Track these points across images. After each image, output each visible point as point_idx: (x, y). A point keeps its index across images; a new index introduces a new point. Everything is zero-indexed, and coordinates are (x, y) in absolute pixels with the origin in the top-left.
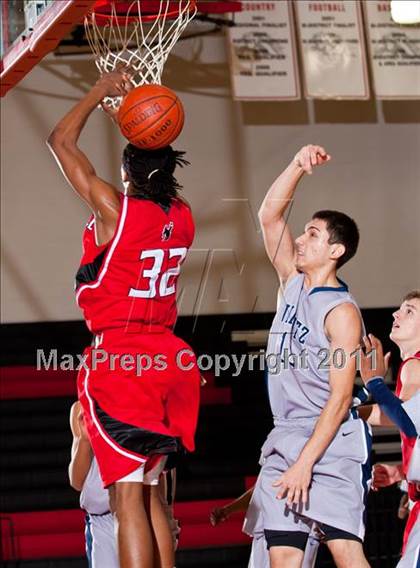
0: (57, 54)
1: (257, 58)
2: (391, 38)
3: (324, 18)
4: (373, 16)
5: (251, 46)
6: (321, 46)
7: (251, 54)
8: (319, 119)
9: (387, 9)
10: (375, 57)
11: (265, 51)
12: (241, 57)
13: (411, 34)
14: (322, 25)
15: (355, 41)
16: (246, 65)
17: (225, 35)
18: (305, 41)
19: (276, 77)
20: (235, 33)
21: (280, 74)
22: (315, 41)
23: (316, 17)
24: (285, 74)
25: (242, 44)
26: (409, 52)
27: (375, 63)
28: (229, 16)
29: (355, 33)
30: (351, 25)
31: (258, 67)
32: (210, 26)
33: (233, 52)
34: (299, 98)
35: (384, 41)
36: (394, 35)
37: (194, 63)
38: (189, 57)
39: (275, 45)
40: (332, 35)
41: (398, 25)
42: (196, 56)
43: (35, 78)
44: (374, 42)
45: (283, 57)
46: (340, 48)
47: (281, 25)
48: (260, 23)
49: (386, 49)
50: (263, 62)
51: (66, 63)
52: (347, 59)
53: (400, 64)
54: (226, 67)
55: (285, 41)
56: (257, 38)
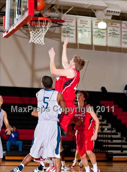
0: (23, 28)
1: (67, 33)
2: (97, 31)
3: (84, 26)
4: (94, 26)
5: (66, 30)
6: (82, 32)
7: (66, 32)
8: (80, 48)
9: (97, 25)
10: (94, 35)
11: (69, 32)
12: (64, 32)
13: (102, 31)
14: (83, 27)
15: (89, 31)
16: (65, 34)
17: (61, 27)
18: (78, 30)
19: (71, 38)
20: (63, 27)
21: (72, 37)
22: (81, 30)
23: (81, 25)
24: (73, 37)
25: (64, 30)
26: (101, 35)
27: (93, 37)
28: (62, 23)
29: (90, 30)
30: (89, 28)
31: (68, 35)
32: (57, 25)
33: (62, 31)
34: (76, 43)
35: (96, 32)
36: (98, 31)
37: (54, 33)
38: (52, 31)
39: (72, 31)
40: (85, 30)
41: (99, 29)
42: (54, 31)
43: (18, 32)
44: (94, 32)
45: (73, 33)
46: (86, 33)
47: (74, 26)
48: (69, 25)
49: (96, 34)
50: (69, 34)
51: (25, 30)
52: (87, 35)
53: (99, 37)
54: (60, 34)
55: (74, 30)
56: (68, 29)
